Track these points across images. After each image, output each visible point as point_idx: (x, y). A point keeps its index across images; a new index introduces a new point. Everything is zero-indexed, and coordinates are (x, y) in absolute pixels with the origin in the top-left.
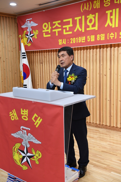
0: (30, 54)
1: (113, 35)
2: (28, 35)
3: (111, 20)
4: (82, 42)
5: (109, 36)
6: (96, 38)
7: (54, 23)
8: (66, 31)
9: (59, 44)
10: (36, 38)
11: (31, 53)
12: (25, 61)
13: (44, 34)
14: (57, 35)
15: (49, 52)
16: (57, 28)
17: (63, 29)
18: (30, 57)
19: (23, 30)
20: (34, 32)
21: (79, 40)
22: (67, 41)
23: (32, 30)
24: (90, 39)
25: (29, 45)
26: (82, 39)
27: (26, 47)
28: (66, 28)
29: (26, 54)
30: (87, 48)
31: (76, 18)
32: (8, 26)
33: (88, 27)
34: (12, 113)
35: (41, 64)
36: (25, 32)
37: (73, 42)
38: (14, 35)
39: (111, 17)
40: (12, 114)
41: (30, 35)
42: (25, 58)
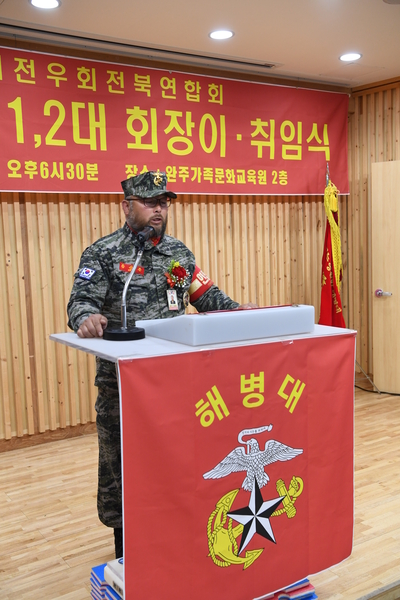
34: (206, 400)
40: (207, 405)
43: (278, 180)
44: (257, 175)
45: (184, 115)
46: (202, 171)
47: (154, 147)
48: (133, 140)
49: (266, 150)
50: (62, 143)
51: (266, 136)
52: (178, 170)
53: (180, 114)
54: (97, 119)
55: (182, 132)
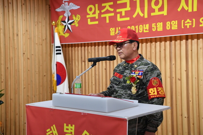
0: (67, 48)
1: (191, 22)
2: (65, 22)
4: (145, 31)
5: (184, 23)
6: (164, 26)
7: (103, 5)
8: (121, 17)
9: (111, 35)
10: (77, 25)
11: (69, 47)
12: (60, 59)
13: (89, 20)
14: (108, 21)
15: (95, 46)
16: (108, 12)
17: (116, 13)
18: (67, 52)
19: (58, 14)
20: (74, 18)
21: (140, 29)
23: (71, 15)
24: (157, 28)
25: (67, 35)
26: (144, 28)
27: (62, 39)
28: (121, 13)
29: (61, 49)
30: (151, 41)
32: (36, 9)
33: (154, 11)
34: (51, 130)
35: (83, 63)
36: (61, 17)
38: (44, 21)
40: (51, 132)
41: (68, 21)
42: (60, 54)
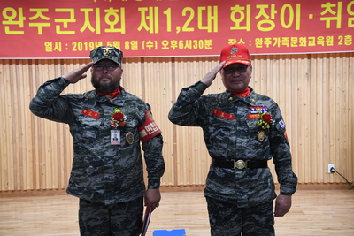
1: (152, 43)
3: (147, 22)
5: (145, 45)
7: (32, 10)
8: (62, 29)
9: (47, 50)
13: (7, 28)
14: (40, 33)
16: (39, 20)
17: (54, 24)
21: (90, 46)
22: (63, 47)
28: (61, 24)
31: (82, 10)
37: (77, 48)
39: (148, 18)
43: (343, 42)
44: (325, 39)
45: (270, 7)
46: (281, 40)
47: (248, 28)
48: (234, 24)
49: (334, 23)
50: (192, 30)
51: (334, 13)
52: (263, 40)
53: (267, 6)
54: (213, 15)
55: (267, 17)
